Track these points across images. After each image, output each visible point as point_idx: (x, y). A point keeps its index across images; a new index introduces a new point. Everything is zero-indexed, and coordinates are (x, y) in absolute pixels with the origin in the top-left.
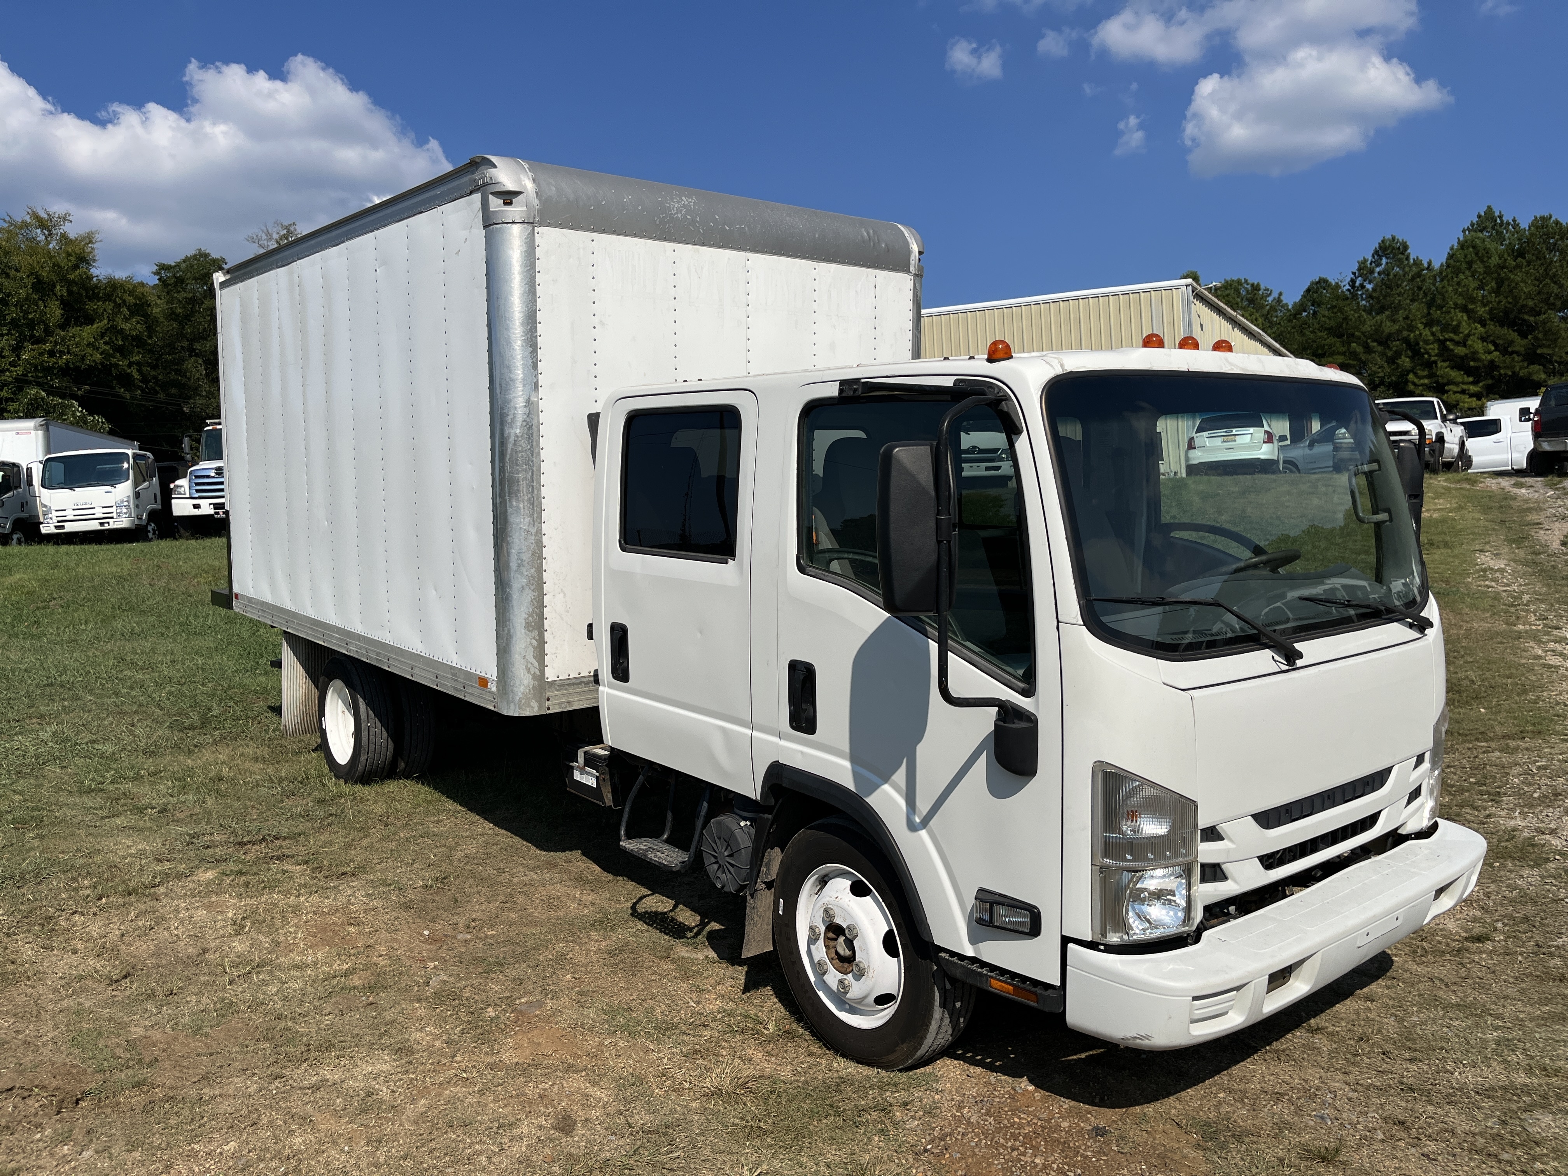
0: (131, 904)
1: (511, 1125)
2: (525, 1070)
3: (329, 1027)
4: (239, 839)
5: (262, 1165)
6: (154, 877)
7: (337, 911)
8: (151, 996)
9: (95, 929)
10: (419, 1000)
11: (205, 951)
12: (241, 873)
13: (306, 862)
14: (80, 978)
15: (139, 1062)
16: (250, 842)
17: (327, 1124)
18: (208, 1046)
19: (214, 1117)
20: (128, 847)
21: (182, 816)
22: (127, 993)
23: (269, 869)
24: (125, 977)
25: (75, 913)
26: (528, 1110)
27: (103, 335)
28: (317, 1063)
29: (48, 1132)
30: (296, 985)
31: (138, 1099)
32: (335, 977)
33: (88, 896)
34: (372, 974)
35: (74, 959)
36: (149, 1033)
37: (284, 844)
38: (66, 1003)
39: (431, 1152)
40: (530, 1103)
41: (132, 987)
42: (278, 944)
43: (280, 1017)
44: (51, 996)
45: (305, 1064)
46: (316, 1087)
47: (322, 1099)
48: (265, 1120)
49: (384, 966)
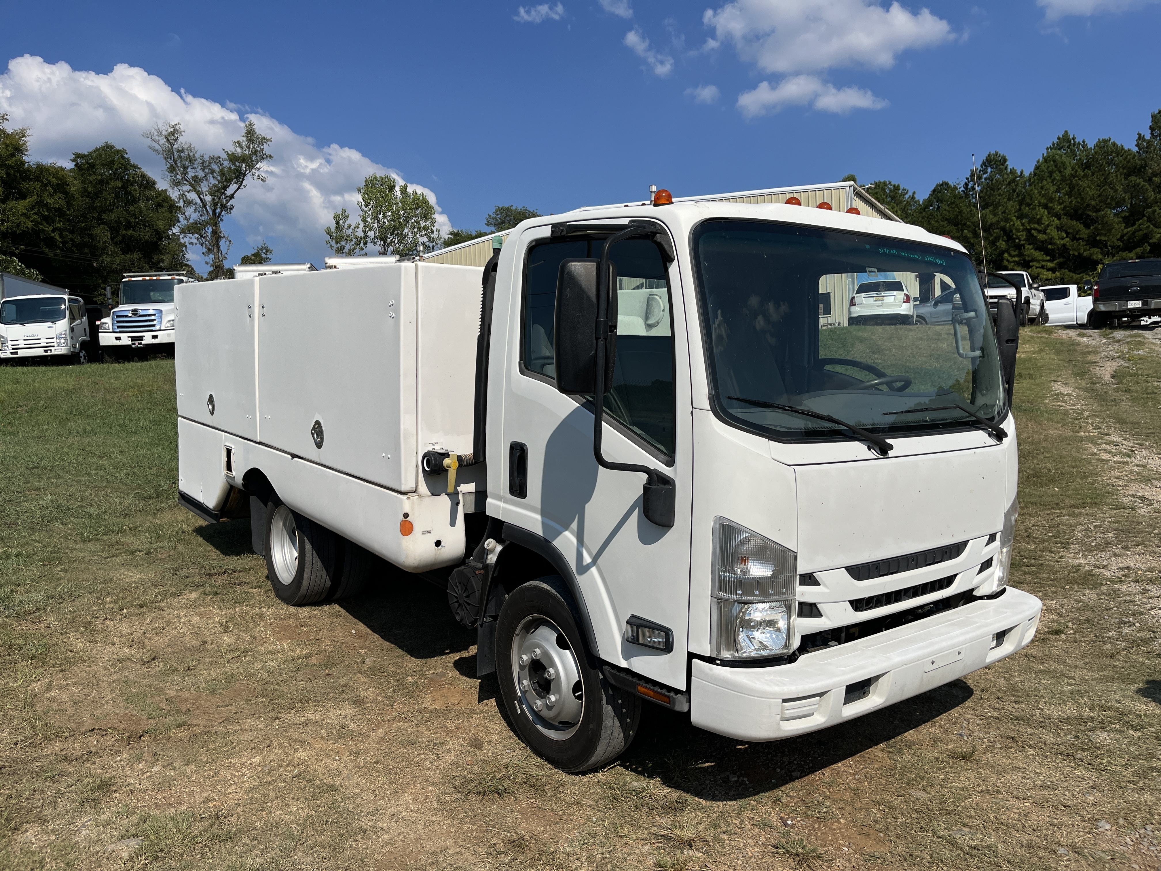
0: (145, 613)
1: (441, 744)
2: (444, 713)
3: (304, 688)
4: (208, 572)
5: (281, 770)
6: (156, 596)
7: (290, 617)
8: (175, 671)
9: (124, 628)
10: (360, 673)
11: (205, 642)
12: (216, 594)
13: (260, 587)
14: (122, 661)
15: (177, 712)
16: (216, 574)
17: (319, 745)
18: (222, 702)
19: (240, 743)
20: (131, 576)
21: (163, 556)
22: (158, 669)
23: (235, 591)
24: (154, 659)
25: (106, 619)
26: (450, 735)
27: (33, 208)
28: (302, 710)
29: (125, 755)
30: (274, 664)
31: (183, 733)
32: (299, 659)
33: (112, 608)
34: (325, 657)
35: (115, 649)
36: (179, 694)
37: (241, 574)
38: (115, 677)
39: (393, 759)
40: (451, 731)
41: (159, 666)
42: (255, 638)
43: (268, 683)
44: (104, 672)
45: (294, 711)
46: (305, 724)
47: (311, 730)
48: (275, 743)
49: (331, 652)
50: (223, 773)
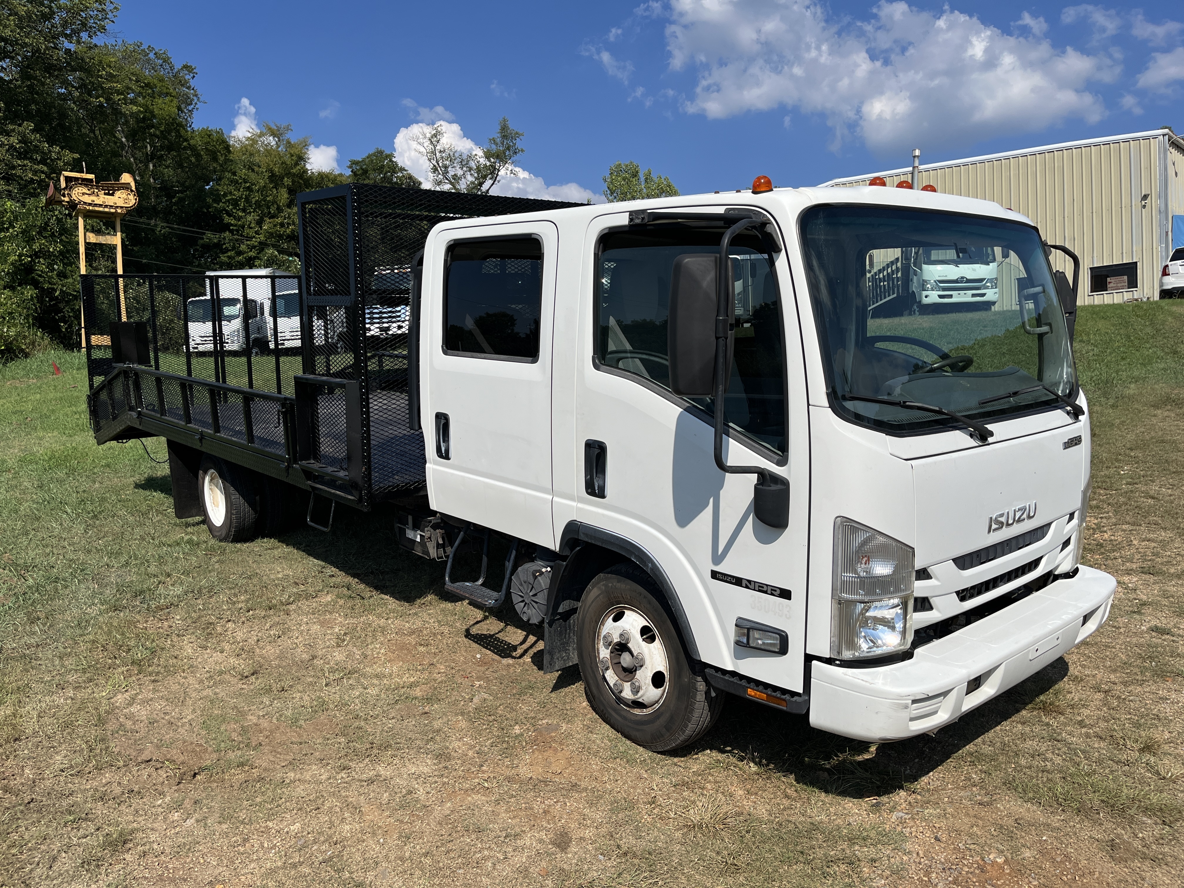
0: (269, 616)
1: (516, 836)
2: (537, 786)
3: (391, 729)
5: (315, 847)
6: (290, 597)
7: (413, 634)
8: (269, 691)
9: (240, 635)
10: (462, 714)
11: (314, 657)
14: (221, 673)
15: (248, 745)
17: (372, 816)
18: (300, 736)
19: (289, 799)
20: (278, 572)
22: (252, 687)
24: (253, 674)
25: (229, 621)
26: (532, 823)
28: (376, 760)
29: (168, 799)
30: (373, 691)
31: (238, 776)
32: (403, 687)
33: (241, 609)
34: (430, 688)
35: (220, 658)
36: (260, 722)
38: (206, 693)
39: (448, 852)
40: (535, 817)
41: (256, 683)
42: (366, 657)
43: (357, 717)
44: (197, 686)
45: (367, 760)
46: (371, 781)
47: (374, 791)
48: (327, 805)
49: (441, 682)
50: (255, 841)
